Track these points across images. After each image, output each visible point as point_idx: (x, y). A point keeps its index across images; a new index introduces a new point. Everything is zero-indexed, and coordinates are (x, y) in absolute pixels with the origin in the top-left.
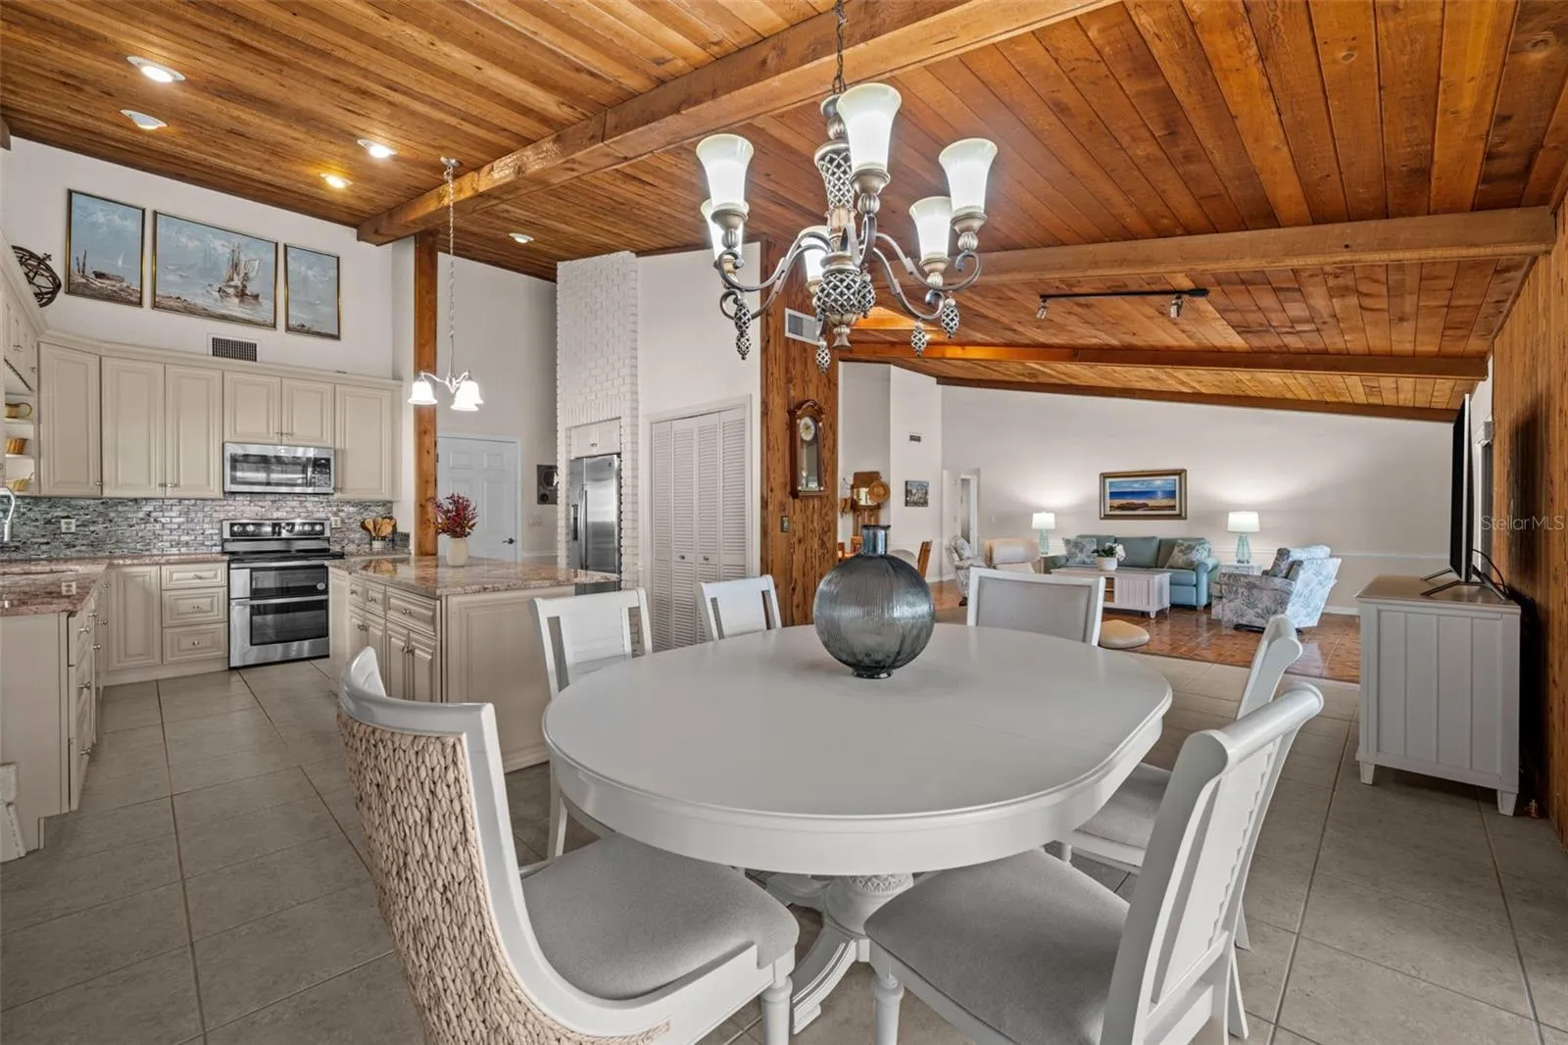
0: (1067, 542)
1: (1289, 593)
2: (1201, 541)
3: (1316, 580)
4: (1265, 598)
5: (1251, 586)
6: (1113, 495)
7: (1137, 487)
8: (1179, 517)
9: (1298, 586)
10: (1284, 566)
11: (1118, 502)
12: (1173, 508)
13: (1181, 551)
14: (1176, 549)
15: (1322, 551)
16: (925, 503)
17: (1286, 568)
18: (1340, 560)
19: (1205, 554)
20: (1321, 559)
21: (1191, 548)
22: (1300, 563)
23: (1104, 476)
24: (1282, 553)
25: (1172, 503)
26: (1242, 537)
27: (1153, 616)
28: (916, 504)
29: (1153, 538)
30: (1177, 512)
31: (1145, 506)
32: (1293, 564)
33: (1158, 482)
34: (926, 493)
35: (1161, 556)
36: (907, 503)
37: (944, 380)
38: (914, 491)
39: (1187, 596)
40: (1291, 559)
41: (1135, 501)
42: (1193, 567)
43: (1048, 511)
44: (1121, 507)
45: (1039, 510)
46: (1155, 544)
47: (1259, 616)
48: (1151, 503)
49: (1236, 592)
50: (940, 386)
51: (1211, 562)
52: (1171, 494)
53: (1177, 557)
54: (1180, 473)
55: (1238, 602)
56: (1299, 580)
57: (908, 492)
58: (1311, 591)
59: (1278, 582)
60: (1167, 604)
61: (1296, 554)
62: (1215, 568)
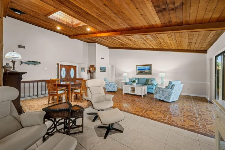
0: (129, 79)
1: (172, 93)
2: (154, 79)
3: (178, 90)
4: (166, 94)
5: (163, 91)
6: (138, 70)
7: (143, 68)
8: (150, 74)
9: (174, 91)
10: (170, 86)
11: (139, 71)
12: (149, 72)
13: (150, 81)
14: (149, 81)
15: (179, 82)
16: (105, 71)
17: (171, 86)
18: (183, 84)
19: (155, 82)
20: (179, 84)
21: (152, 80)
22: (174, 85)
23: (137, 66)
24: (170, 83)
25: (149, 71)
26: (162, 78)
27: (142, 96)
28: (103, 71)
29: (145, 78)
30: (150, 73)
31: (144, 72)
32: (173, 85)
33: (147, 67)
34: (105, 69)
35: (146, 82)
36: (100, 71)
37: (109, 47)
38: (102, 69)
39: (151, 91)
40: (172, 84)
41: (142, 71)
42: (152, 84)
43: (126, 73)
44: (140, 72)
45: (125, 73)
46: (146, 79)
47: (164, 98)
48: (145, 71)
49: (160, 92)
50: (109, 49)
51: (156, 84)
52: (149, 69)
53: (150, 82)
54: (151, 65)
55: (160, 94)
56: (174, 89)
57: (100, 69)
58: (177, 92)
59: (169, 90)
60: (146, 93)
61: (173, 83)
62: (157, 85)
